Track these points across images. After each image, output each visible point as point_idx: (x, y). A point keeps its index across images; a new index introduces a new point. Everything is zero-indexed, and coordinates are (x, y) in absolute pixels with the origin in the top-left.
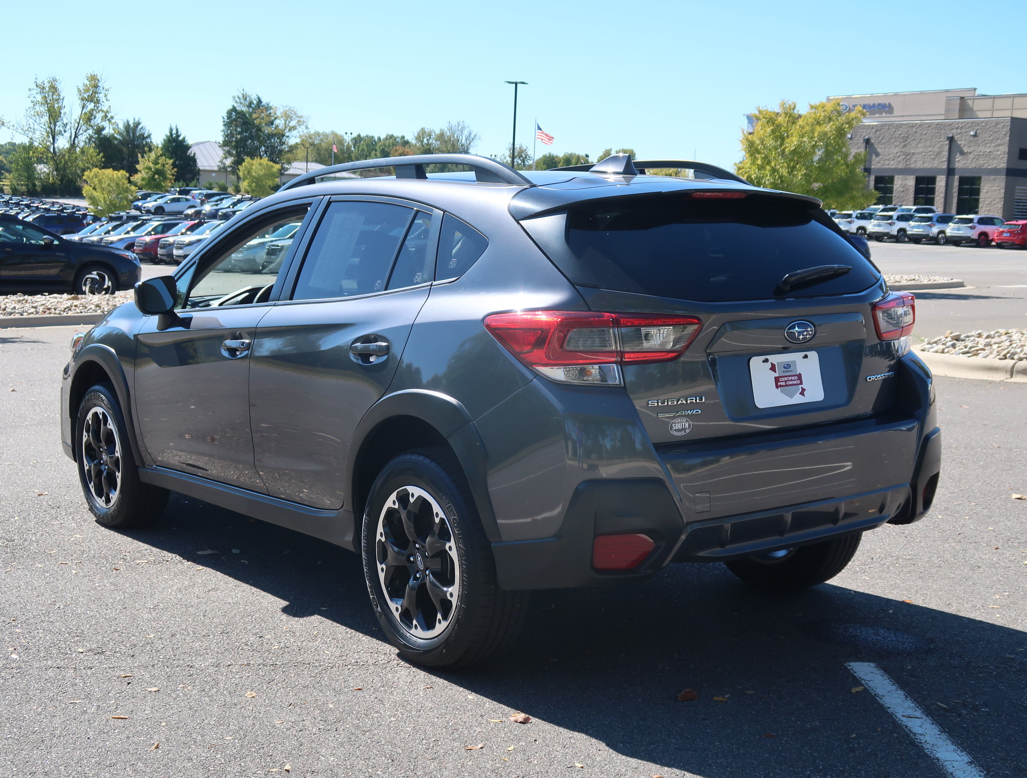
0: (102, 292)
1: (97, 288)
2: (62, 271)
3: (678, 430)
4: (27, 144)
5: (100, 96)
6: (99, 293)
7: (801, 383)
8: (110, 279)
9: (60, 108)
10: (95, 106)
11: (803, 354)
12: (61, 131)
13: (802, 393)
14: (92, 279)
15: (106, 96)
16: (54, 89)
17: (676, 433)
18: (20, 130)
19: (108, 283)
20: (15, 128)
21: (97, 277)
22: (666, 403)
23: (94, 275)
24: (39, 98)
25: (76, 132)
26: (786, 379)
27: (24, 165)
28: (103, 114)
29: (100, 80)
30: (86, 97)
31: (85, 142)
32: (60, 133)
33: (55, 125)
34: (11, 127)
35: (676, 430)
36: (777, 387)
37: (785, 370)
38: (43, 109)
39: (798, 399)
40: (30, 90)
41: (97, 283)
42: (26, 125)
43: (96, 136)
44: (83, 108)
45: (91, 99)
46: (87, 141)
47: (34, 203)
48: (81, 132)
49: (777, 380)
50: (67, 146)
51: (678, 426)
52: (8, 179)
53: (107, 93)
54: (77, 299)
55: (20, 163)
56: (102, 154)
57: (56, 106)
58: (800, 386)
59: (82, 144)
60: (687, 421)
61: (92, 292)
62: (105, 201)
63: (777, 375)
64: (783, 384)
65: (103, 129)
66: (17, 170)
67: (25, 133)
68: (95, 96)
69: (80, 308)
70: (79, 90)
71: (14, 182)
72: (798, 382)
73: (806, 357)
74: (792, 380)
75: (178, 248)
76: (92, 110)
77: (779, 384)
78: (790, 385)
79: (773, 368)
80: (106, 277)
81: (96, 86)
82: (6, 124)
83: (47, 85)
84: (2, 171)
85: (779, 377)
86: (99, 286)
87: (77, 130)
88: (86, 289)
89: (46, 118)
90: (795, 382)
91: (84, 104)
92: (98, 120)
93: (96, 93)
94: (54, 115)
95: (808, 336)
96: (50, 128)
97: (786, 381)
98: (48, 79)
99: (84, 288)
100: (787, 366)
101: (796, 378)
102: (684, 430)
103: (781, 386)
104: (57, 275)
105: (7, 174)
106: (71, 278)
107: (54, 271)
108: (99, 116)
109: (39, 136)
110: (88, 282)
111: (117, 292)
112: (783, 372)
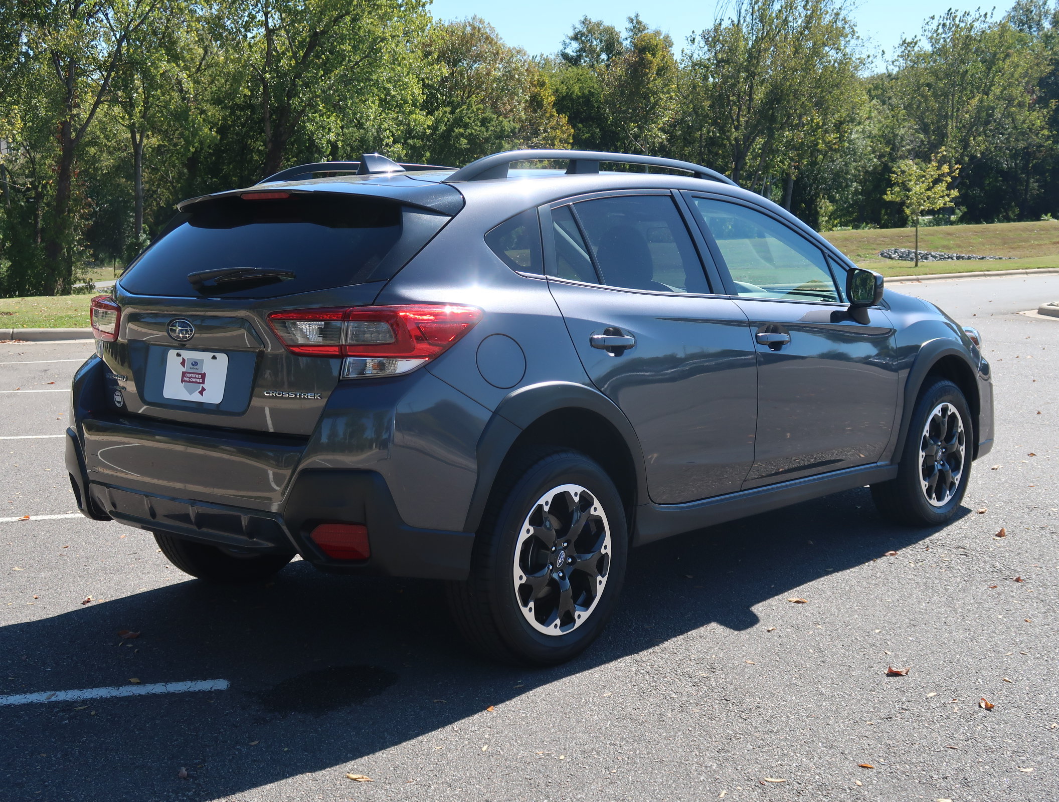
7: (203, 383)
11: (213, 354)
13: (201, 393)
26: (190, 375)
36: (182, 381)
37: (193, 367)
39: (196, 397)
49: (184, 374)
58: (201, 385)
63: (184, 370)
64: (188, 379)
72: (201, 381)
73: (214, 358)
74: (195, 378)
77: (185, 378)
78: (193, 382)
79: (183, 363)
85: (186, 372)
90: (198, 380)
95: (187, 335)
97: (190, 378)
100: (195, 364)
101: (200, 376)
103: (186, 381)
112: (191, 368)
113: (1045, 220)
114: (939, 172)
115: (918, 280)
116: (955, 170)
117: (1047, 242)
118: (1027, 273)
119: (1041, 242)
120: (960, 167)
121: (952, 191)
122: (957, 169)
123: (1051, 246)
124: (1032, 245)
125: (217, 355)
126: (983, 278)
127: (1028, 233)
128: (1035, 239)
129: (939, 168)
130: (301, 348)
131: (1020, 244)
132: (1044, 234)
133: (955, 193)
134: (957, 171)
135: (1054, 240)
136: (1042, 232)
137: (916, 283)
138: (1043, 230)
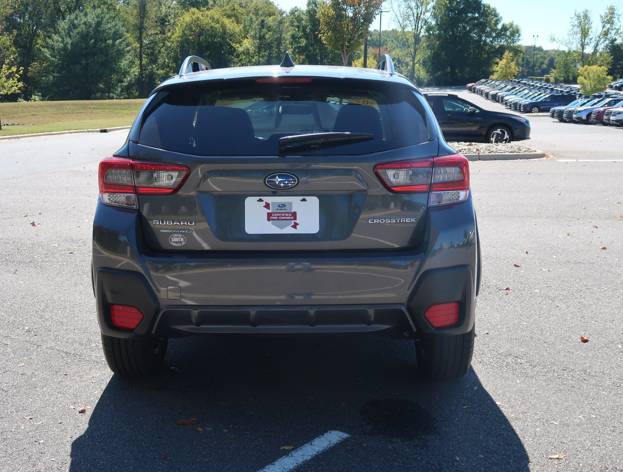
0: (503, 141)
1: (500, 139)
2: (480, 128)
3: (176, 242)
4: (567, 52)
5: (614, 19)
6: (501, 142)
7: (295, 219)
8: (508, 134)
9: (588, 29)
10: (610, 26)
11: (302, 197)
12: (588, 43)
13: (295, 226)
14: (498, 134)
15: (618, 19)
16: (586, 16)
17: (175, 244)
18: (564, 44)
19: (506, 136)
20: (561, 42)
21: (500, 133)
22: (165, 223)
23: (499, 131)
24: (576, 23)
25: (597, 43)
26: (279, 215)
27: (564, 64)
28: (616, 30)
29: (616, 9)
30: (606, 20)
31: (604, 49)
32: (587, 44)
33: (585, 39)
34: (559, 42)
35: (174, 242)
36: (269, 220)
37: (279, 208)
38: (578, 30)
39: (289, 230)
40: (571, 18)
41: (500, 136)
42: (568, 40)
43: (611, 45)
44: (603, 27)
45: (608, 22)
46: (605, 48)
47: (556, 87)
48: (600, 43)
49: (269, 215)
50: (592, 51)
51: (176, 240)
52: (554, 73)
53: (619, 17)
54: (471, 145)
55: (562, 63)
56: (612, 57)
57: (587, 27)
58: (293, 221)
59: (601, 50)
60: (182, 237)
61: (496, 142)
62: (591, 86)
63: (270, 211)
64: (276, 218)
65: (615, 40)
66: (559, 68)
67: (566, 44)
68: (611, 20)
69: (467, 151)
70: (601, 17)
71: (557, 75)
72: (292, 218)
73: (304, 200)
74: (285, 216)
75: (613, 115)
76: (609, 29)
78: (282, 220)
80: (506, 132)
81: (613, 13)
82: (556, 40)
83: (582, 15)
84: (551, 68)
85: (272, 213)
86: (501, 138)
87: (598, 41)
88: (493, 139)
89: (579, 35)
90: (288, 218)
91: (604, 25)
92: (612, 34)
93: (612, 18)
94: (585, 33)
95: (290, 185)
96: (581, 41)
97: (278, 217)
98: (583, 11)
99: (492, 139)
100: (282, 206)
101: (290, 215)
102: (181, 242)
103: (272, 219)
104: (476, 131)
105: (553, 70)
106: (484, 132)
107: (475, 128)
108: (613, 32)
109: (575, 46)
110: (494, 136)
111: (512, 142)
112: (277, 209)
113: (20, 101)
114: (10, 71)
115: (18, 138)
116: (20, 70)
117: (29, 115)
118: (71, 133)
119: (25, 115)
120: (23, 68)
121: (20, 83)
122: (22, 69)
123: (31, 117)
124: (20, 116)
125: (306, 198)
126: (50, 136)
127: (16, 109)
128: (21, 113)
129: (9, 69)
130: (399, 187)
131: (13, 115)
132: (25, 110)
133: (21, 84)
134: (22, 71)
135: (32, 113)
136: (24, 109)
137: (17, 140)
138: (24, 107)
